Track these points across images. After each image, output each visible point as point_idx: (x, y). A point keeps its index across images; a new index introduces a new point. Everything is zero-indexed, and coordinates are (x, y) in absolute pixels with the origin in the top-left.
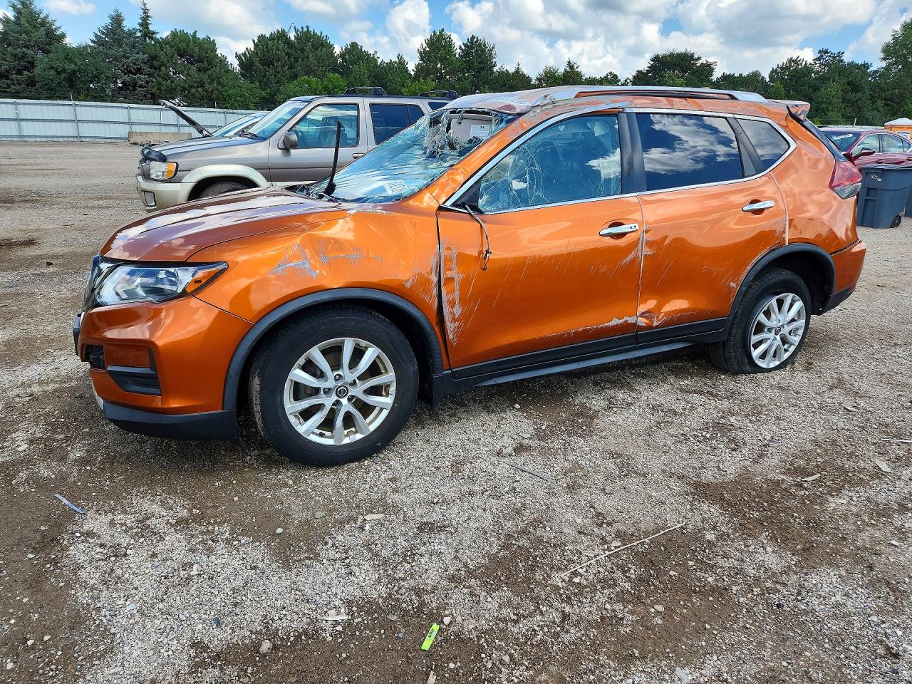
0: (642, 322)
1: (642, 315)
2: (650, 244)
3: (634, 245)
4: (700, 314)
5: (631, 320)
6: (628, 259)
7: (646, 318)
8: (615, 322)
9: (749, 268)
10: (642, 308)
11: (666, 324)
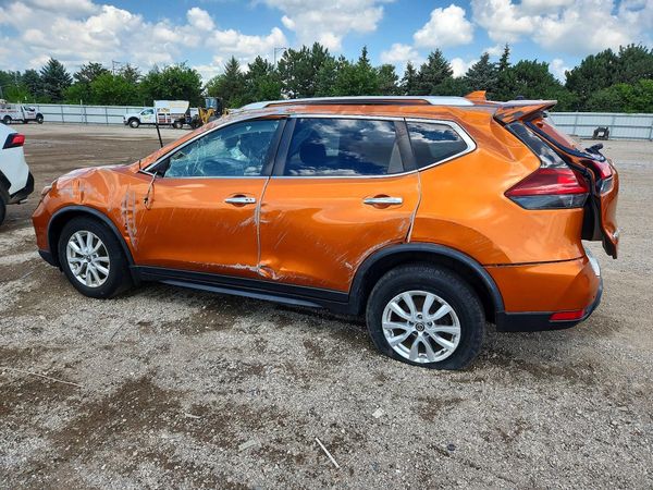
0: (263, 273)
1: (262, 267)
2: (266, 215)
3: (251, 213)
4: (316, 282)
5: (252, 269)
6: (246, 222)
7: (268, 271)
8: (238, 266)
9: (366, 254)
10: (263, 263)
11: (283, 280)
